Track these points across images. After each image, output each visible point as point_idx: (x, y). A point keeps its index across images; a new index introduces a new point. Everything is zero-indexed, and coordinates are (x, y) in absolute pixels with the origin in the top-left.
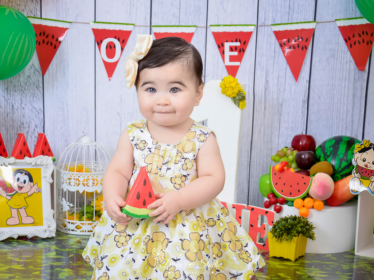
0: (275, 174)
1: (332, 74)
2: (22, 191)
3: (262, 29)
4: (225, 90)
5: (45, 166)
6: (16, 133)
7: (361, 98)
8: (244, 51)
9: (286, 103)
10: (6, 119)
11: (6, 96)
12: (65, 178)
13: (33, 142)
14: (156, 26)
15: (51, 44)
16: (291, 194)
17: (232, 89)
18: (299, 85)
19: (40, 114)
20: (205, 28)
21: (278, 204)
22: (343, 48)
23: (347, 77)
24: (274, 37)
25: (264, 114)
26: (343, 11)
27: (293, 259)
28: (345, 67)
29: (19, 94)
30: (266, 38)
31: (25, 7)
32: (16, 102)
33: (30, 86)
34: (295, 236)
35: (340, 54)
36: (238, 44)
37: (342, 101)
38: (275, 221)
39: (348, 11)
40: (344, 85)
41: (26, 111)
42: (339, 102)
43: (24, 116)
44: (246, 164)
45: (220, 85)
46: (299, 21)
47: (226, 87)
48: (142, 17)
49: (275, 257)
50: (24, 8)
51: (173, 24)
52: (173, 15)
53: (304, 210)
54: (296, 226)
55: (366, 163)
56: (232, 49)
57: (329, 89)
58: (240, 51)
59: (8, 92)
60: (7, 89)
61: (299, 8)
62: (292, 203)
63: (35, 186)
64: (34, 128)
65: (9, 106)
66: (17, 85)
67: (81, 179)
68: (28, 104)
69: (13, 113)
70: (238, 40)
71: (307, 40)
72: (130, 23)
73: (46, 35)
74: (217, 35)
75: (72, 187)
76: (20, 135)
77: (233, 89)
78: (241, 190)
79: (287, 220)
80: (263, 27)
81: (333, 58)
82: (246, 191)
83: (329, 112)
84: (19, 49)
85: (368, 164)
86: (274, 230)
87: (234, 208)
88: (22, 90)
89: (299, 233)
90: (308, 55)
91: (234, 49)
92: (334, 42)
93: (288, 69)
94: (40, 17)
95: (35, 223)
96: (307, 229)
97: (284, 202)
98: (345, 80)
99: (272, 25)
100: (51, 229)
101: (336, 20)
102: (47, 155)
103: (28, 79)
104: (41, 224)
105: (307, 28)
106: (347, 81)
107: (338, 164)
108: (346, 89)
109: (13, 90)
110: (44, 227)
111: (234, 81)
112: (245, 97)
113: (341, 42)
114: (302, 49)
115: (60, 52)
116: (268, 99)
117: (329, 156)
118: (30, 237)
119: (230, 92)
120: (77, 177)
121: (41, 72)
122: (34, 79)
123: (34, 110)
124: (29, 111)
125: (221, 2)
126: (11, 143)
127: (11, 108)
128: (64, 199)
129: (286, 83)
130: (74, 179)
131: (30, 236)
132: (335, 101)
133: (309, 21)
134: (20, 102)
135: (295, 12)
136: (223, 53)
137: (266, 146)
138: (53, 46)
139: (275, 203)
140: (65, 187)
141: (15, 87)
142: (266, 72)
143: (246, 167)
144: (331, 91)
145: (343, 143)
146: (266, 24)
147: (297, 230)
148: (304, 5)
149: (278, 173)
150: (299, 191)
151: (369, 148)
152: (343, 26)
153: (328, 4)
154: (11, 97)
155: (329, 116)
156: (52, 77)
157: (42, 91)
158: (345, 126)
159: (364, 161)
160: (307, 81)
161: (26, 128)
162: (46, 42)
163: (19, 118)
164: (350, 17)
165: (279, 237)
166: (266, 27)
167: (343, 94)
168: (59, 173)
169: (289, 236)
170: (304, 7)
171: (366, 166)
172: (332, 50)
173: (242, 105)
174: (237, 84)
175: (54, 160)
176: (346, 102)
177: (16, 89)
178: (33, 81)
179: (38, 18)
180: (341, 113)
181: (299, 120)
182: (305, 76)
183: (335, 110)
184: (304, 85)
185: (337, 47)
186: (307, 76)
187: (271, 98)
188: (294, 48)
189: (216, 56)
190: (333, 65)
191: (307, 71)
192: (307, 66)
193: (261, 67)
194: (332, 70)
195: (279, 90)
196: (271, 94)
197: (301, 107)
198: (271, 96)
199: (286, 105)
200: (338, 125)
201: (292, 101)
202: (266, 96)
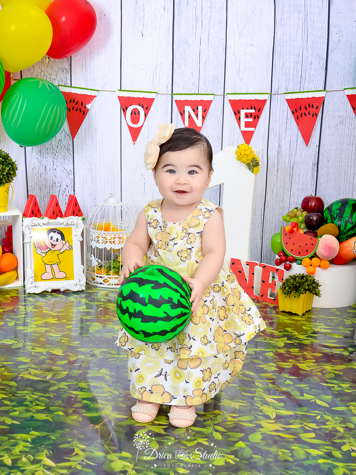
0: (286, 234)
1: (340, 140)
2: (55, 249)
3: (275, 97)
4: (240, 157)
5: (76, 225)
6: (48, 192)
8: (258, 118)
9: (297, 166)
10: (40, 179)
11: (39, 158)
12: (94, 236)
13: (64, 201)
14: (177, 94)
15: (80, 111)
16: (299, 253)
17: (246, 157)
18: (309, 150)
19: (70, 175)
20: (223, 96)
21: (288, 263)
22: (351, 115)
24: (286, 104)
25: (277, 176)
26: (352, 80)
27: (301, 314)
28: (352, 133)
29: (51, 157)
30: (279, 105)
31: (57, 76)
32: (49, 164)
33: (62, 149)
34: (302, 293)
35: (348, 121)
36: (253, 111)
37: (349, 164)
38: (284, 279)
40: (351, 150)
41: (58, 172)
42: (347, 165)
43: (55, 176)
44: (259, 221)
45: (235, 152)
46: (310, 90)
47: (241, 154)
48: (164, 86)
49: (284, 312)
50: (55, 77)
51: (193, 93)
52: (193, 84)
53: (311, 269)
54: (304, 284)
56: (247, 116)
57: (337, 153)
58: (255, 118)
59: (41, 154)
60: (40, 152)
61: (310, 78)
62: (300, 261)
63: (67, 244)
64: (65, 188)
65: (42, 167)
66: (49, 148)
67: (109, 238)
68: (59, 165)
69: (46, 173)
70: (253, 108)
71: (317, 108)
72: (153, 91)
73: (75, 102)
74: (233, 103)
75: (101, 244)
76: (53, 197)
77: (248, 156)
78: (255, 245)
79: (295, 279)
80: (277, 95)
81: (341, 125)
82: (260, 246)
83: (337, 175)
84: (52, 119)
86: (284, 288)
87: (248, 265)
88: (54, 153)
89: (305, 290)
90: (318, 122)
91: (249, 116)
92: (343, 109)
93: (300, 134)
94: (70, 85)
95: (67, 278)
96: (313, 287)
97: (294, 260)
98: (352, 145)
99: (284, 94)
100: (81, 283)
101: (345, 89)
102: (77, 216)
103: (59, 142)
104: (72, 278)
105: (317, 97)
106: (354, 146)
107: (343, 226)
108: (353, 154)
109: (46, 153)
110: (75, 281)
111: (248, 149)
112: (258, 163)
113: (349, 110)
114: (313, 116)
115: (88, 117)
116: (280, 162)
117: (335, 219)
118: (63, 291)
119: (244, 159)
120: (104, 236)
121: (71, 137)
122: (64, 142)
123: (65, 171)
124: (61, 172)
125: (237, 72)
126: (44, 201)
127: (44, 169)
128: (92, 255)
129: (298, 147)
130: (102, 237)
131: (62, 289)
132: (343, 164)
133: (320, 90)
134: (52, 164)
135: (306, 82)
136: (239, 119)
137: (278, 205)
138: (82, 112)
139: (285, 261)
140: (94, 244)
141: (47, 149)
142: (279, 137)
143: (260, 224)
144: (339, 155)
145: (348, 206)
146: (280, 93)
147: (304, 288)
148: (315, 75)
149: (288, 234)
150: (307, 251)
152: (351, 94)
153: (338, 74)
154: (44, 159)
155: (337, 178)
156: (82, 141)
157: (72, 154)
158: (352, 188)
160: (317, 146)
161: (57, 188)
162: (75, 109)
163: (52, 178)
165: (288, 294)
166: (279, 95)
167: (350, 157)
168: (88, 231)
169: (297, 293)
170: (315, 77)
172: (340, 117)
173: (256, 171)
174: (252, 152)
175: (83, 219)
176: (353, 166)
177: (49, 152)
178: (64, 145)
179: (68, 87)
180: (349, 176)
181: (309, 182)
182: (315, 141)
183: (342, 173)
184: (314, 150)
185: (345, 115)
186: (317, 141)
187: (283, 161)
188: (305, 115)
189: (232, 122)
190: (341, 131)
191: (317, 136)
192: (317, 132)
193: (274, 132)
194: (341, 136)
195: (290, 154)
196: (283, 157)
197: (311, 170)
198: (283, 160)
199: (297, 168)
200: (345, 187)
201: (302, 164)
202: (279, 160)
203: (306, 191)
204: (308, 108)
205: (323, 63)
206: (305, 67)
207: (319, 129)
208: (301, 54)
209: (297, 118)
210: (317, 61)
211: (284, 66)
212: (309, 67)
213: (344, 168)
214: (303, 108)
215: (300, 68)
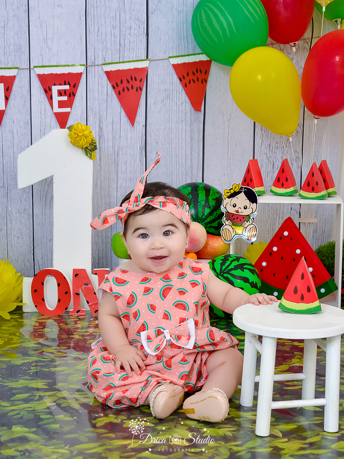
1: (168, 117)
3: (92, 69)
4: (75, 140)
7: (199, 141)
8: (74, 95)
9: (122, 151)
17: (85, 138)
18: (135, 131)
20: (28, 70)
22: (178, 88)
23: (184, 119)
24: (105, 77)
26: (176, 47)
28: (180, 109)
30: (97, 79)
35: (176, 95)
36: (67, 87)
37: (180, 145)
39: (180, 48)
40: (181, 128)
42: (178, 146)
46: (131, 60)
47: (78, 136)
55: (236, 208)
56: (60, 93)
57: (166, 133)
58: (70, 96)
61: (130, 45)
70: (67, 83)
71: (141, 81)
74: (42, 78)
77: (86, 138)
80: (93, 67)
81: (168, 100)
83: (168, 158)
85: (239, 210)
91: (63, 93)
92: (169, 81)
93: (123, 113)
98: (182, 122)
99: (102, 64)
101: (169, 57)
105: (140, 67)
106: (184, 123)
107: (201, 212)
108: (184, 132)
111: (87, 129)
112: (96, 146)
113: (176, 82)
114: (137, 90)
116: (103, 148)
119: (83, 142)
125: (44, 40)
129: (122, 129)
132: (173, 145)
133: (142, 59)
135: (126, 50)
136: (50, 98)
142: (100, 118)
144: (168, 135)
145: (200, 189)
146: (97, 64)
148: (135, 41)
151: (239, 192)
152: (176, 63)
153: (160, 40)
155: (168, 163)
158: (185, 173)
159: (234, 207)
160: (143, 126)
164: (183, 54)
166: (96, 67)
167: (180, 137)
170: (135, 44)
171: (237, 211)
172: (167, 91)
173: (94, 156)
174: (90, 132)
176: (184, 146)
180: (181, 158)
181: (138, 169)
182: (141, 120)
183: (173, 156)
184: (140, 130)
185: (171, 87)
186: (143, 120)
187: (106, 147)
188: (128, 89)
189: (42, 102)
190: (168, 107)
191: (143, 114)
192: (143, 109)
193: (94, 112)
194: (168, 112)
195: (114, 138)
196: (106, 142)
197: (138, 155)
198: (106, 145)
199: (122, 153)
200: (177, 172)
201: (129, 149)
202: (101, 145)
203: (135, 180)
204: (130, 80)
205: (144, 28)
206: (124, 33)
207: (144, 106)
208: (118, 17)
209: (119, 94)
210: (137, 24)
211: (100, 31)
212: (128, 32)
213: (175, 150)
214: (125, 81)
215: (118, 34)
